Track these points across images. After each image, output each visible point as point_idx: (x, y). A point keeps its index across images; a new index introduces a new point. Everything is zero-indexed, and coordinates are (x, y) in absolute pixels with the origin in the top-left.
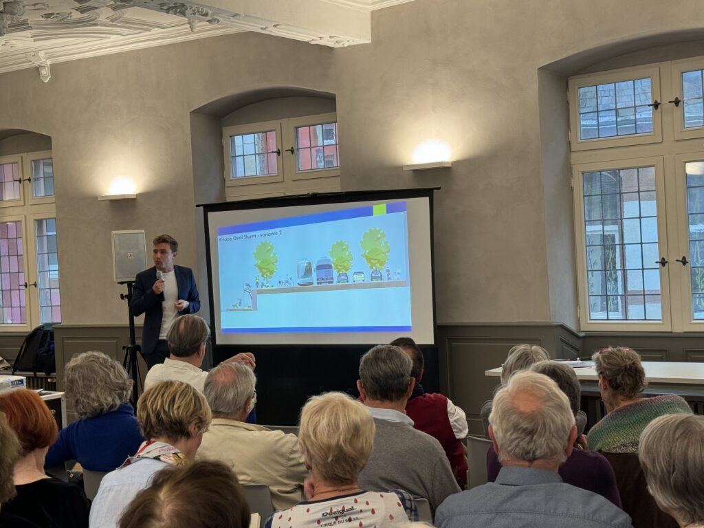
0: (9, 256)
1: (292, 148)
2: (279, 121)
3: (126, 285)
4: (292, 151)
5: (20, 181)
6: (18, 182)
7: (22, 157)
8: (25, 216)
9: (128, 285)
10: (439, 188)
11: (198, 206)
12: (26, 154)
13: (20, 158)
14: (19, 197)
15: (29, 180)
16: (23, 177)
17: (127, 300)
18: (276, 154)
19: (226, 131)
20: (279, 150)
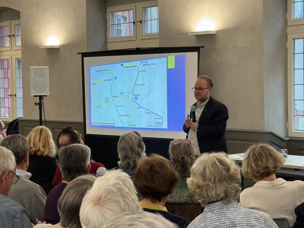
0: (4, 78)
1: (141, 20)
2: (135, 4)
3: (38, 97)
4: (141, 22)
5: (9, 36)
6: (8, 37)
7: (11, 23)
8: (12, 56)
9: (39, 97)
10: (203, 47)
11: (79, 53)
12: (13, 21)
13: (10, 23)
14: (9, 46)
15: (14, 36)
16: (11, 34)
17: (38, 106)
18: (133, 23)
19: (109, 9)
20: (134, 21)
